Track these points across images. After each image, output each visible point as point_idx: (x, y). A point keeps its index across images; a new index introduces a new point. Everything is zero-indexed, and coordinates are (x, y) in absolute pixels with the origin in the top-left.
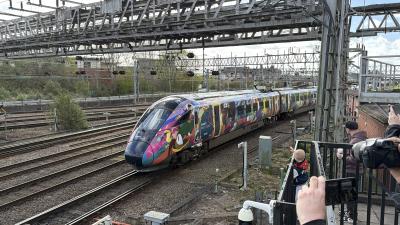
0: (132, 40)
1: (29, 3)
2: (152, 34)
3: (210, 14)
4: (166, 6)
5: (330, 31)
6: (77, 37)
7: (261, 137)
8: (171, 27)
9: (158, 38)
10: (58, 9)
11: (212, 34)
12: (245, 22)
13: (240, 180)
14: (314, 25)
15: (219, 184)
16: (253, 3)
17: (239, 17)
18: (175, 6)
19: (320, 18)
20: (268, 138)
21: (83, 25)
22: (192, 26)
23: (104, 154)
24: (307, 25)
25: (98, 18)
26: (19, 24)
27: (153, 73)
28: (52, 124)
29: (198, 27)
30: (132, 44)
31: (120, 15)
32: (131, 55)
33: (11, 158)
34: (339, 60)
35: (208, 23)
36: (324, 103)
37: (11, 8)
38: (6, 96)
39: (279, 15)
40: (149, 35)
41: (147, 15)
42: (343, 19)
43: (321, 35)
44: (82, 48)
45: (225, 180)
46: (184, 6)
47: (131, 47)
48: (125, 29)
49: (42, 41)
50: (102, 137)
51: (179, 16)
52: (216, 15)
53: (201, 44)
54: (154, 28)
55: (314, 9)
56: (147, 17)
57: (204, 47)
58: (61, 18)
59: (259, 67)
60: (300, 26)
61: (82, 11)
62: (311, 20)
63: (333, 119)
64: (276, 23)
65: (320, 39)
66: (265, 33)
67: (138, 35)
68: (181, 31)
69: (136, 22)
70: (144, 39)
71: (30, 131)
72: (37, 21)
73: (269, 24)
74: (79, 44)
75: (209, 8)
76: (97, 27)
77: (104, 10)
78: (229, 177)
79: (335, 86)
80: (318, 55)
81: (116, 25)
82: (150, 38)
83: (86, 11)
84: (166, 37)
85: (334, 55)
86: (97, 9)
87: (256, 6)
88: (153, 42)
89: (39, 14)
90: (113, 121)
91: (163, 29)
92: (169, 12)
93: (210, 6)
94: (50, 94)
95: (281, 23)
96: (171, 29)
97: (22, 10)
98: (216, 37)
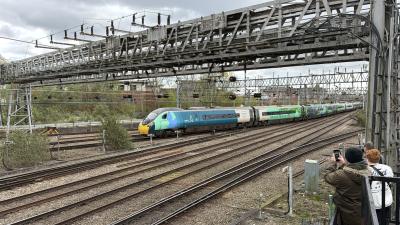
0: (176, 65)
1: (82, 33)
2: (195, 59)
3: (252, 38)
4: (208, 32)
5: (378, 52)
6: (125, 63)
7: (307, 161)
8: (213, 52)
9: (201, 63)
10: (108, 38)
11: (254, 57)
12: (288, 45)
13: (285, 205)
14: (361, 46)
15: (263, 210)
16: (296, 26)
17: (282, 40)
18: (217, 32)
19: (367, 39)
20: (315, 162)
21: (130, 52)
22: (234, 50)
23: (148, 175)
24: (353, 46)
25: (145, 45)
26: (72, 52)
27: (196, 96)
28: (101, 145)
29: (240, 51)
30: (176, 68)
31: (165, 42)
32: (175, 78)
33: (63, 178)
34: (389, 82)
35: (250, 47)
36: (374, 126)
37: (66, 38)
38: (60, 118)
39: (323, 37)
40: (191, 60)
41: (191, 40)
42: (392, 39)
43: (368, 56)
44: (129, 73)
45: (269, 206)
46: (226, 31)
47: (174, 71)
48: (169, 55)
49: (93, 67)
50: (146, 158)
51: (221, 41)
52: (258, 39)
53: (243, 67)
54: (197, 54)
55: (360, 30)
56: (191, 43)
57: (245, 69)
58: (110, 45)
59: (303, 86)
60: (345, 48)
61: (130, 39)
62: (358, 41)
63: (384, 142)
64: (320, 45)
65: (367, 59)
66: (309, 54)
67: (181, 60)
68: (222, 55)
69: (179, 49)
70: (187, 63)
71: (80, 151)
72: (88, 49)
73: (313, 46)
74: (126, 70)
75: (251, 32)
76: (144, 54)
77: (150, 38)
78: (274, 203)
79: (385, 108)
80: (366, 75)
81: (161, 52)
82: (193, 63)
83: (134, 39)
84: (208, 61)
85: (383, 76)
86: (144, 37)
87: (298, 29)
88: (195, 66)
89: (91, 42)
90: (156, 142)
91: (206, 53)
92: (211, 37)
93: (251, 30)
94: (99, 116)
95: (325, 45)
96: (213, 53)
97: (75, 39)
98: (258, 60)
